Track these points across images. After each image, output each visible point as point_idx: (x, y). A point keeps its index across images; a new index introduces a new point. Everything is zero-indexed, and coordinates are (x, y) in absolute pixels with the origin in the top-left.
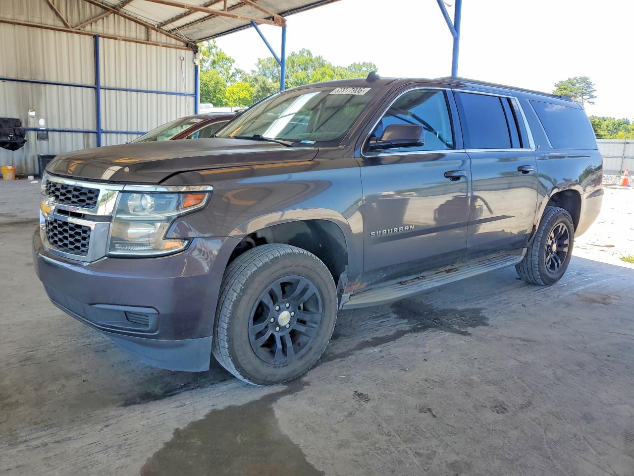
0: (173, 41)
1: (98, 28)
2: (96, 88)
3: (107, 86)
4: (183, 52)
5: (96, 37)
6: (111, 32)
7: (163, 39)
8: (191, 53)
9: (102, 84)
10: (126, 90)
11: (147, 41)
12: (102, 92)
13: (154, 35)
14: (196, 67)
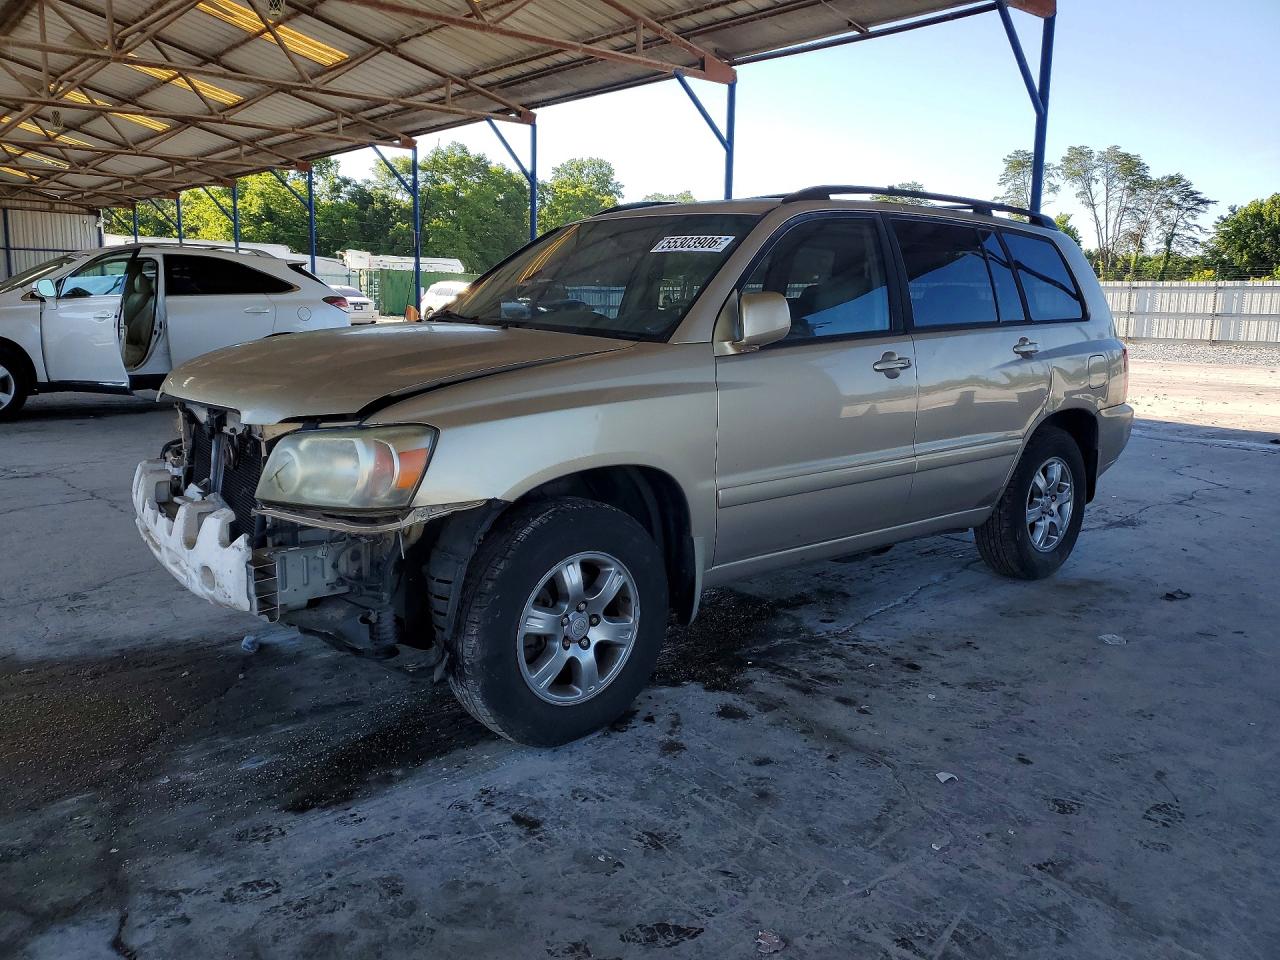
0: (76, 209)
1: (8, 203)
2: (7, 249)
3: (16, 246)
4: (86, 217)
5: (5, 210)
6: (18, 204)
7: (67, 207)
8: (94, 217)
9: (12, 246)
10: (34, 250)
11: (52, 210)
12: (12, 252)
13: (57, 206)
14: (100, 229)
